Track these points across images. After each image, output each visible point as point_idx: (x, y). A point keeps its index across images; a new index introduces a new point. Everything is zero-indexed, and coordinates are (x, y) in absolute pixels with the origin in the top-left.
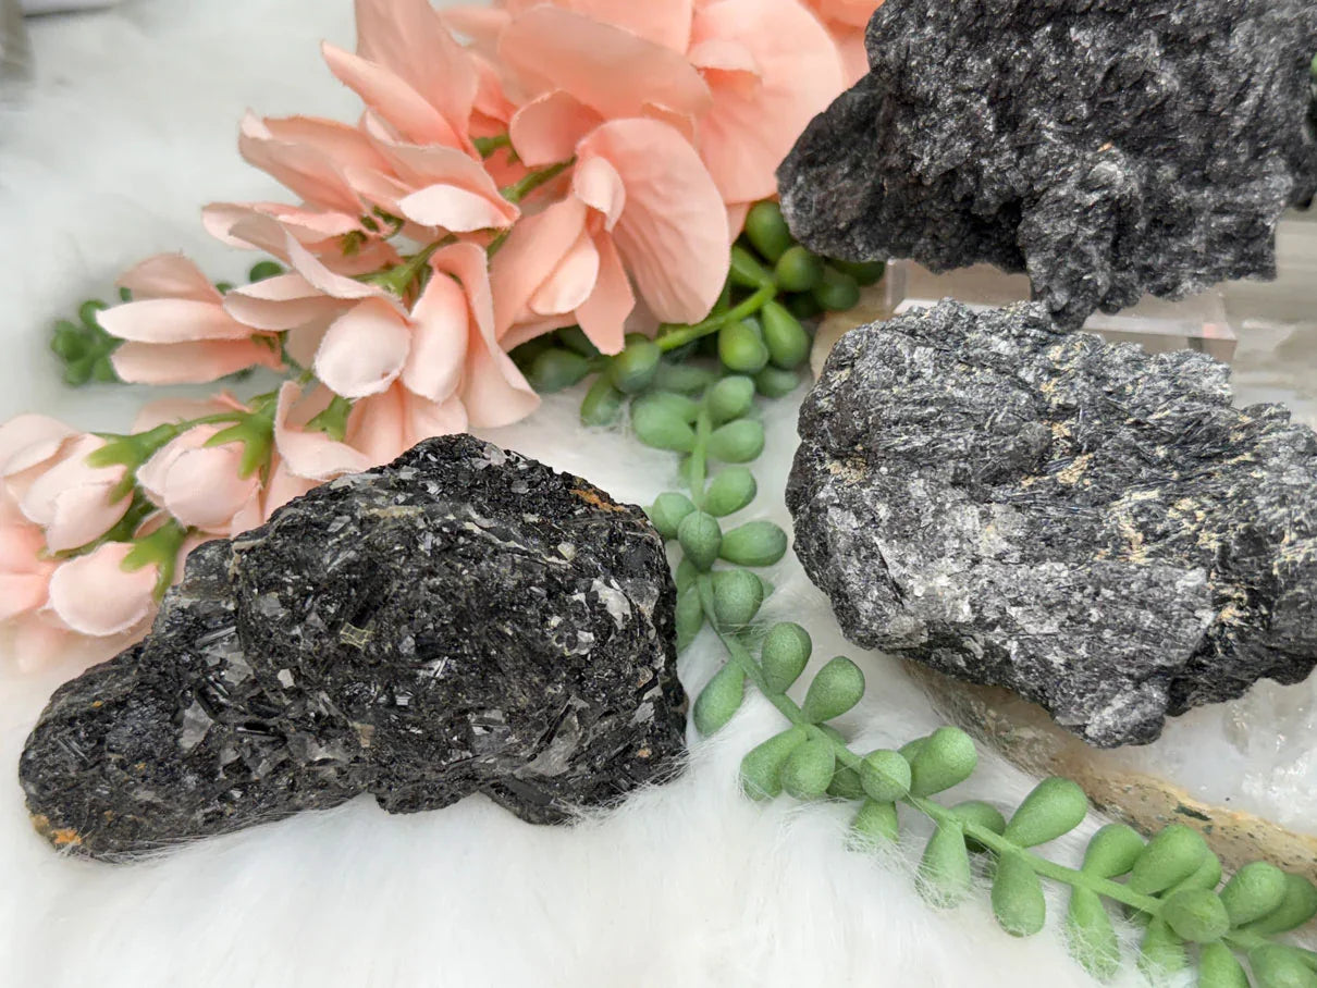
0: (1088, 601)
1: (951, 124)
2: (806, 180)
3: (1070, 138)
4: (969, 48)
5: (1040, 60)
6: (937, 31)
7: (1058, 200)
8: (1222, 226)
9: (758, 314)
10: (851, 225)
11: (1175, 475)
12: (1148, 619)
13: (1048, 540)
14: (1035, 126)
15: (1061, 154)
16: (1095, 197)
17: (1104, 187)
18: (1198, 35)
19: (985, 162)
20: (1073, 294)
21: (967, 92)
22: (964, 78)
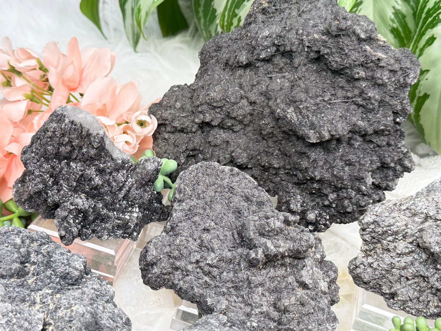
0: (13, 316)
1: (38, 180)
2: (21, 185)
3: (70, 190)
4: (44, 161)
5: (62, 169)
6: (35, 155)
7: (64, 206)
8: (117, 223)
9: (11, 220)
10: (25, 201)
11: (59, 287)
12: (26, 324)
13: (9, 298)
14: (61, 185)
15: (68, 194)
16: (73, 207)
17: (75, 205)
18: (108, 171)
19: (49, 192)
20: (67, 232)
21: (43, 172)
22: (43, 169)
